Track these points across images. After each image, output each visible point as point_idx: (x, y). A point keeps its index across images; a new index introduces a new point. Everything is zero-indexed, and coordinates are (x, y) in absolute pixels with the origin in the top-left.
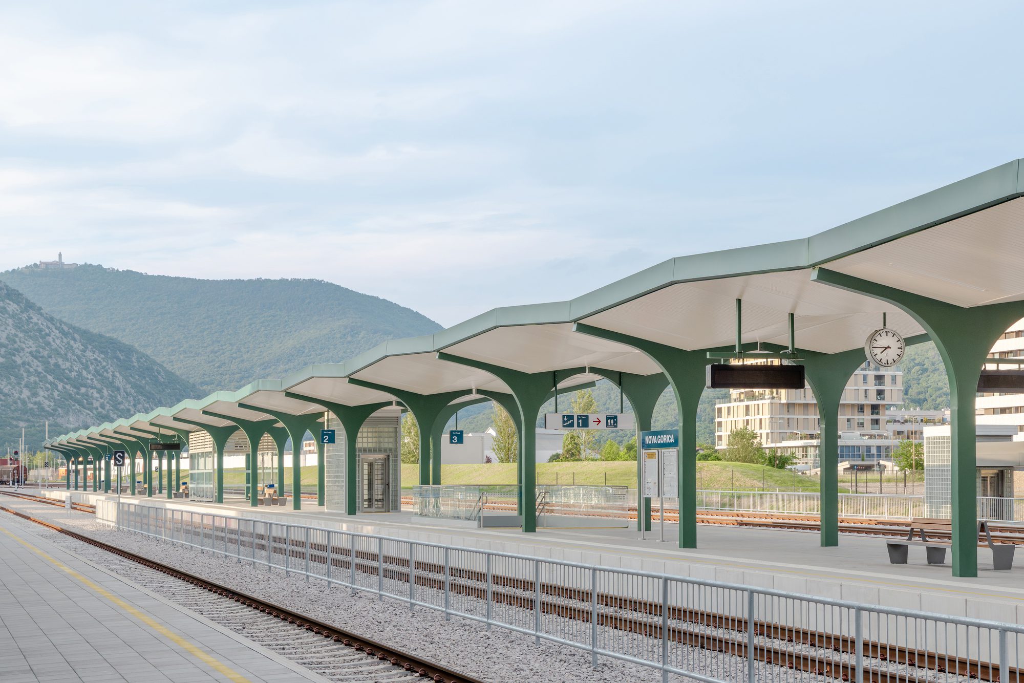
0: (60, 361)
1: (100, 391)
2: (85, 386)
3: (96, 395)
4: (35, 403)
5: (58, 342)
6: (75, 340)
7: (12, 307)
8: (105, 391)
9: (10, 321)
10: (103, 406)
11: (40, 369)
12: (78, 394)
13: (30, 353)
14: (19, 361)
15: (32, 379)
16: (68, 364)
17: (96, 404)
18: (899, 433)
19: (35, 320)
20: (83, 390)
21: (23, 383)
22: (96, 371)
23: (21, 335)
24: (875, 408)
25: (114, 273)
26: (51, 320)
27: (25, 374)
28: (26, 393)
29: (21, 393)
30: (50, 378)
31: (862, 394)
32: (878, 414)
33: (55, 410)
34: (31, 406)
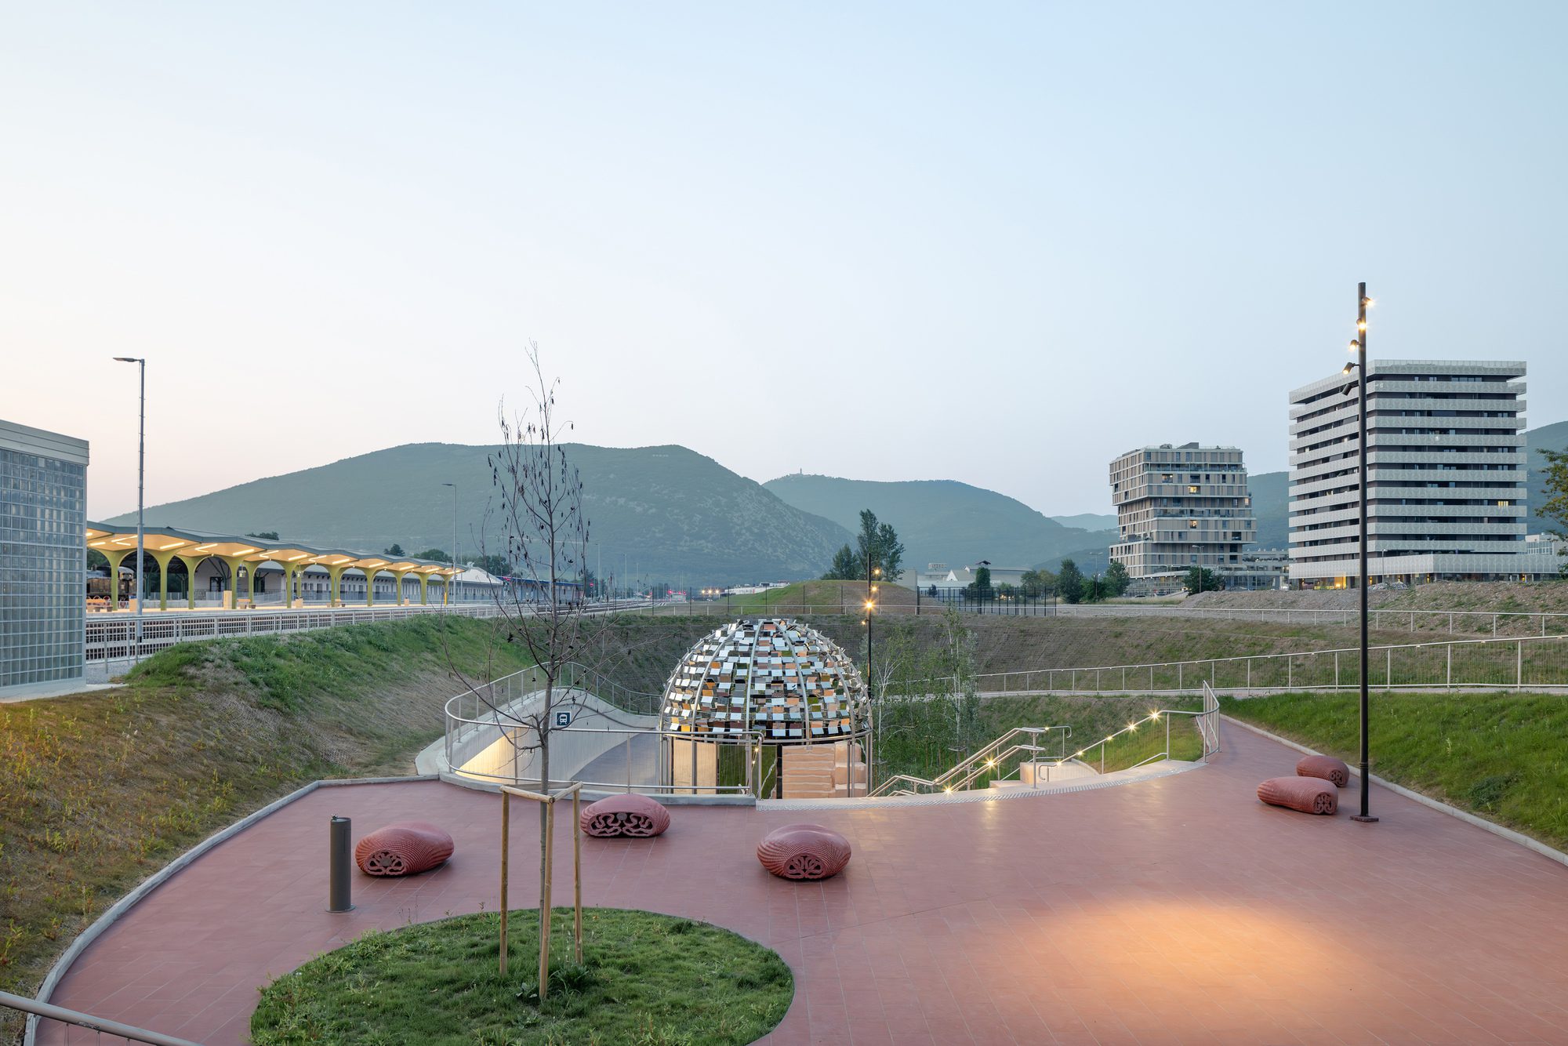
0: (791, 531)
1: (813, 549)
2: (805, 546)
3: (811, 551)
4: (775, 556)
5: (790, 520)
6: (800, 519)
7: (765, 500)
8: (816, 549)
9: (764, 508)
10: (814, 558)
11: (779, 536)
12: (800, 550)
13: (774, 526)
14: (767, 531)
15: (774, 542)
16: (795, 533)
17: (811, 557)
18: (1277, 568)
19: (778, 507)
20: (803, 548)
21: (769, 544)
22: (812, 537)
23: (769, 516)
24: (1234, 547)
25: (831, 479)
26: (787, 506)
27: (770, 539)
28: (770, 550)
29: (767, 550)
30: (784, 541)
31: (1221, 536)
32: (1236, 551)
33: (787, 560)
34: (773, 558)
